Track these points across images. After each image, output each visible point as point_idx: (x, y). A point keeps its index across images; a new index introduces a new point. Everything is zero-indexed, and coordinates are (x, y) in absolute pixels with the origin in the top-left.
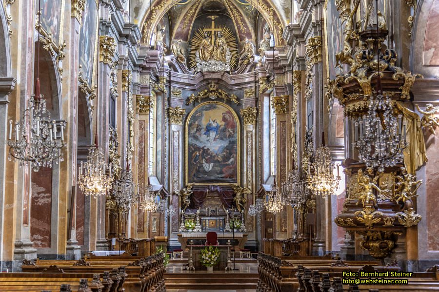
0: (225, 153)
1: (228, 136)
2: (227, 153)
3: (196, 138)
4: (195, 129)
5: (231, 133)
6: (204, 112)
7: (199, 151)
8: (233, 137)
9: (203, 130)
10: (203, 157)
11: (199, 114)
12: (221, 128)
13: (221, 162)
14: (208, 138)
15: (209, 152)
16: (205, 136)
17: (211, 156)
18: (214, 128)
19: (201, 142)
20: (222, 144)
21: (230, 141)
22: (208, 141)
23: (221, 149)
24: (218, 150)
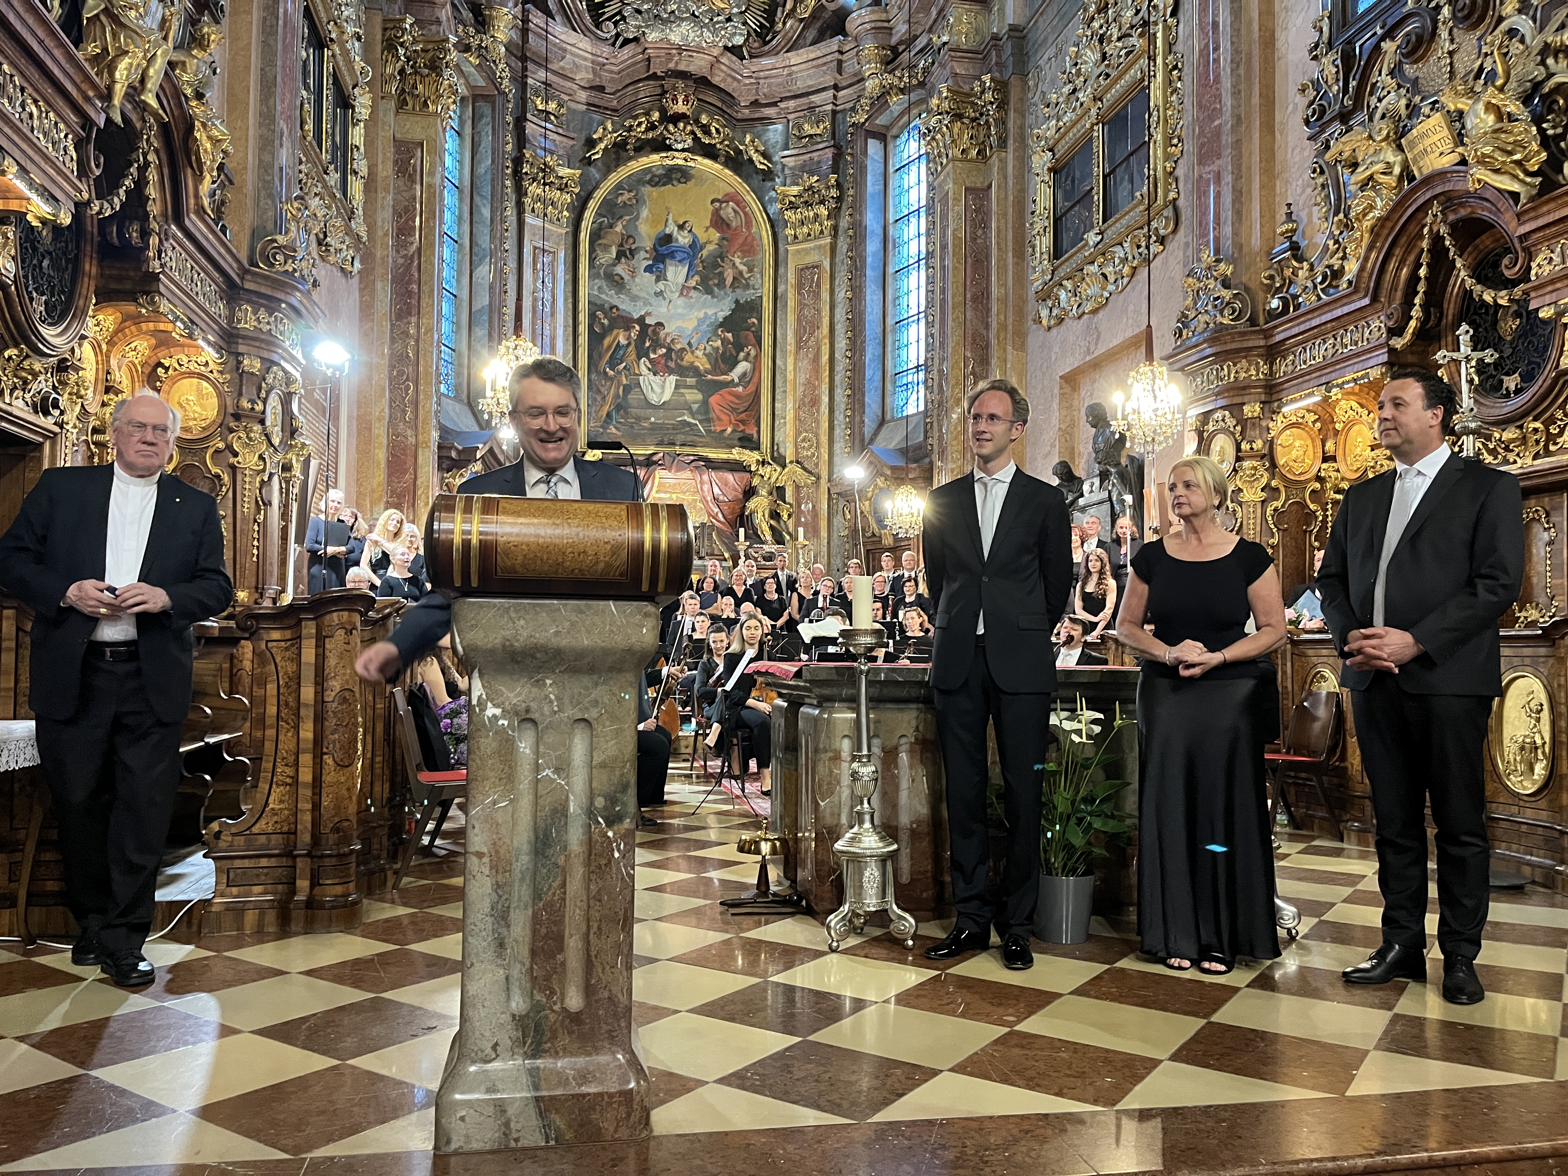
0: (719, 343)
1: (729, 280)
2: (724, 341)
3: (618, 283)
4: (614, 250)
5: (741, 273)
6: (647, 189)
7: (628, 328)
8: (747, 286)
9: (643, 254)
10: (642, 353)
11: (626, 196)
12: (705, 252)
13: (707, 372)
14: (661, 285)
15: (662, 334)
16: (650, 278)
17: (670, 350)
18: (681, 249)
19: (634, 299)
20: (710, 312)
21: (737, 302)
22: (660, 294)
23: (704, 327)
24: (696, 329)
